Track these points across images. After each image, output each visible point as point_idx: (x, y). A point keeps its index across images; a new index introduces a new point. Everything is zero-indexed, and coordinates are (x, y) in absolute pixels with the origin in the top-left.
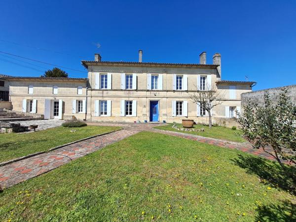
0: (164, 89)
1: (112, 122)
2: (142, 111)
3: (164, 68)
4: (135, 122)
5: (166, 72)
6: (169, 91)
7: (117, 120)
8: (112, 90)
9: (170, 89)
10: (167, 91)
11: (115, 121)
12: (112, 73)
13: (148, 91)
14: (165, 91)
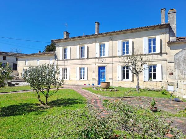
0: (110, 56)
1: (70, 85)
2: (91, 76)
3: (110, 36)
4: (85, 85)
5: (112, 40)
6: (115, 57)
7: (74, 83)
8: (70, 59)
9: (116, 55)
10: (113, 57)
11: (72, 84)
12: (71, 47)
13: (96, 58)
14: (111, 57)
